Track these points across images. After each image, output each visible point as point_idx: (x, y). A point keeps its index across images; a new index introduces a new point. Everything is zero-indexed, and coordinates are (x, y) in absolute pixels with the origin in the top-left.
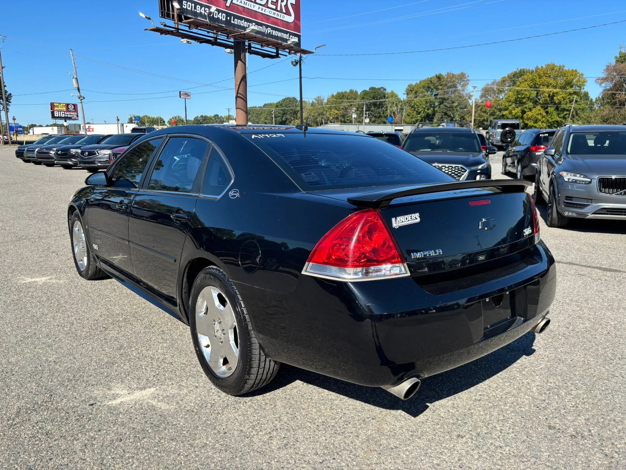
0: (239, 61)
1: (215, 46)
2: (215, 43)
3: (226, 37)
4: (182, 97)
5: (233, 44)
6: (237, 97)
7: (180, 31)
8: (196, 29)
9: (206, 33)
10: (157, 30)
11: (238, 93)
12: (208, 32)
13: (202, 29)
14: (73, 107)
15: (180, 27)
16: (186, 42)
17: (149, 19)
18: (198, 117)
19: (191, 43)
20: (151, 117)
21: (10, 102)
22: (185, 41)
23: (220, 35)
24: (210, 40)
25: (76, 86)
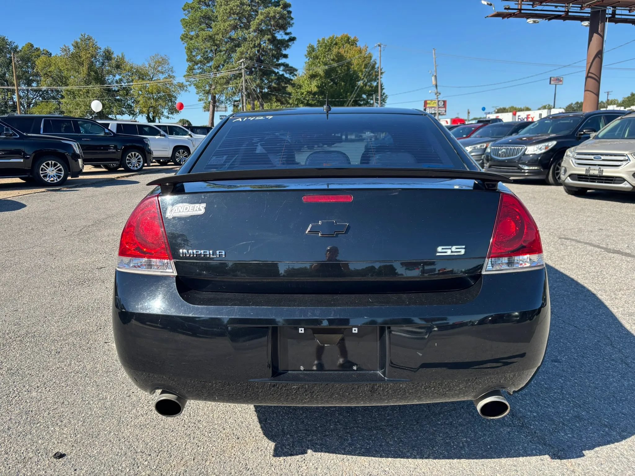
0: (595, 35)
1: (567, 21)
2: (567, 17)
3: (579, 9)
4: (552, 82)
5: (589, 15)
6: (587, 77)
7: (523, 11)
8: (541, 5)
9: (553, 8)
10: (498, 15)
11: (589, 72)
12: (556, 7)
13: (547, 4)
14: (443, 103)
15: (524, 7)
16: (532, 22)
17: (491, 5)
18: (572, 104)
19: (538, 22)
20: (517, 107)
21: (385, 103)
22: (530, 21)
23: (572, 7)
24: (560, 15)
25: (434, 82)
